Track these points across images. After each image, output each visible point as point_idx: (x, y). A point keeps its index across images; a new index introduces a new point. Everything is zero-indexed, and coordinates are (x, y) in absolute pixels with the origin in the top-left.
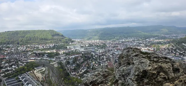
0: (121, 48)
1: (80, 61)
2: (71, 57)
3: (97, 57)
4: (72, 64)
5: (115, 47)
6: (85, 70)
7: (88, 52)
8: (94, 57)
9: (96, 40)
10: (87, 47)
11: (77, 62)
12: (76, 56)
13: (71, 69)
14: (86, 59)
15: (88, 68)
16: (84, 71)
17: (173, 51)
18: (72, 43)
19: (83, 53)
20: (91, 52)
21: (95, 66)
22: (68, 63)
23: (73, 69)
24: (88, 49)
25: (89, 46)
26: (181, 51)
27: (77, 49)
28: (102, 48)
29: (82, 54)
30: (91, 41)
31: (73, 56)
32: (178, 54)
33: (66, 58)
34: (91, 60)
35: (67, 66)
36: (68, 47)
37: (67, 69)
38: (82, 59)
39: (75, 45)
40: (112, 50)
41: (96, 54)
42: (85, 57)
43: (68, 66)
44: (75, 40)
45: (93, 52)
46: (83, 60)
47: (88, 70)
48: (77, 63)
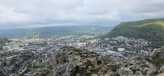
0: (61, 45)
1: (19, 61)
2: (9, 57)
3: (38, 55)
4: (10, 66)
5: (55, 44)
6: (26, 69)
7: (28, 51)
8: (35, 56)
9: (36, 39)
10: (26, 46)
11: (16, 62)
12: (14, 56)
13: (8, 71)
14: (26, 58)
15: (29, 67)
16: (24, 70)
17: (99, 44)
18: (8, 43)
19: (22, 52)
20: (32, 51)
21: (37, 64)
22: (5, 64)
23: (11, 71)
24: (28, 48)
25: (29, 45)
26: (104, 44)
27: (15, 49)
28: (43, 46)
29: (22, 54)
30: (31, 40)
31: (11, 57)
32: (103, 46)
33: (2, 59)
34: (32, 59)
35: (3, 69)
36: (4, 48)
37: (3, 72)
38: (22, 58)
39: (12, 45)
40: (53, 47)
41: (37, 52)
42: (25, 56)
43: (5, 68)
44: (12, 40)
45: (34, 50)
46: (23, 60)
47: (29, 68)
48: (16, 64)
